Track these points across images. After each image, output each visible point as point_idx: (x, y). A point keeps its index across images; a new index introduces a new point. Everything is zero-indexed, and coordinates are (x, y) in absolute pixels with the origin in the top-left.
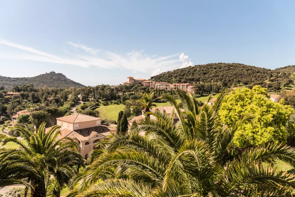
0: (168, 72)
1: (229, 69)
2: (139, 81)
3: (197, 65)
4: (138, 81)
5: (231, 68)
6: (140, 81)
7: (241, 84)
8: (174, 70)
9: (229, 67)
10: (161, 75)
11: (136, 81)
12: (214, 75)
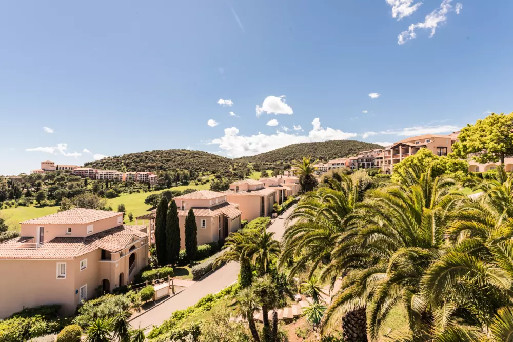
0: (115, 157)
1: (195, 157)
2: (66, 168)
3: (156, 150)
4: (63, 168)
5: (197, 155)
6: (68, 169)
7: (209, 173)
8: (124, 155)
9: (195, 154)
10: (105, 161)
11: (60, 168)
12: (179, 162)
